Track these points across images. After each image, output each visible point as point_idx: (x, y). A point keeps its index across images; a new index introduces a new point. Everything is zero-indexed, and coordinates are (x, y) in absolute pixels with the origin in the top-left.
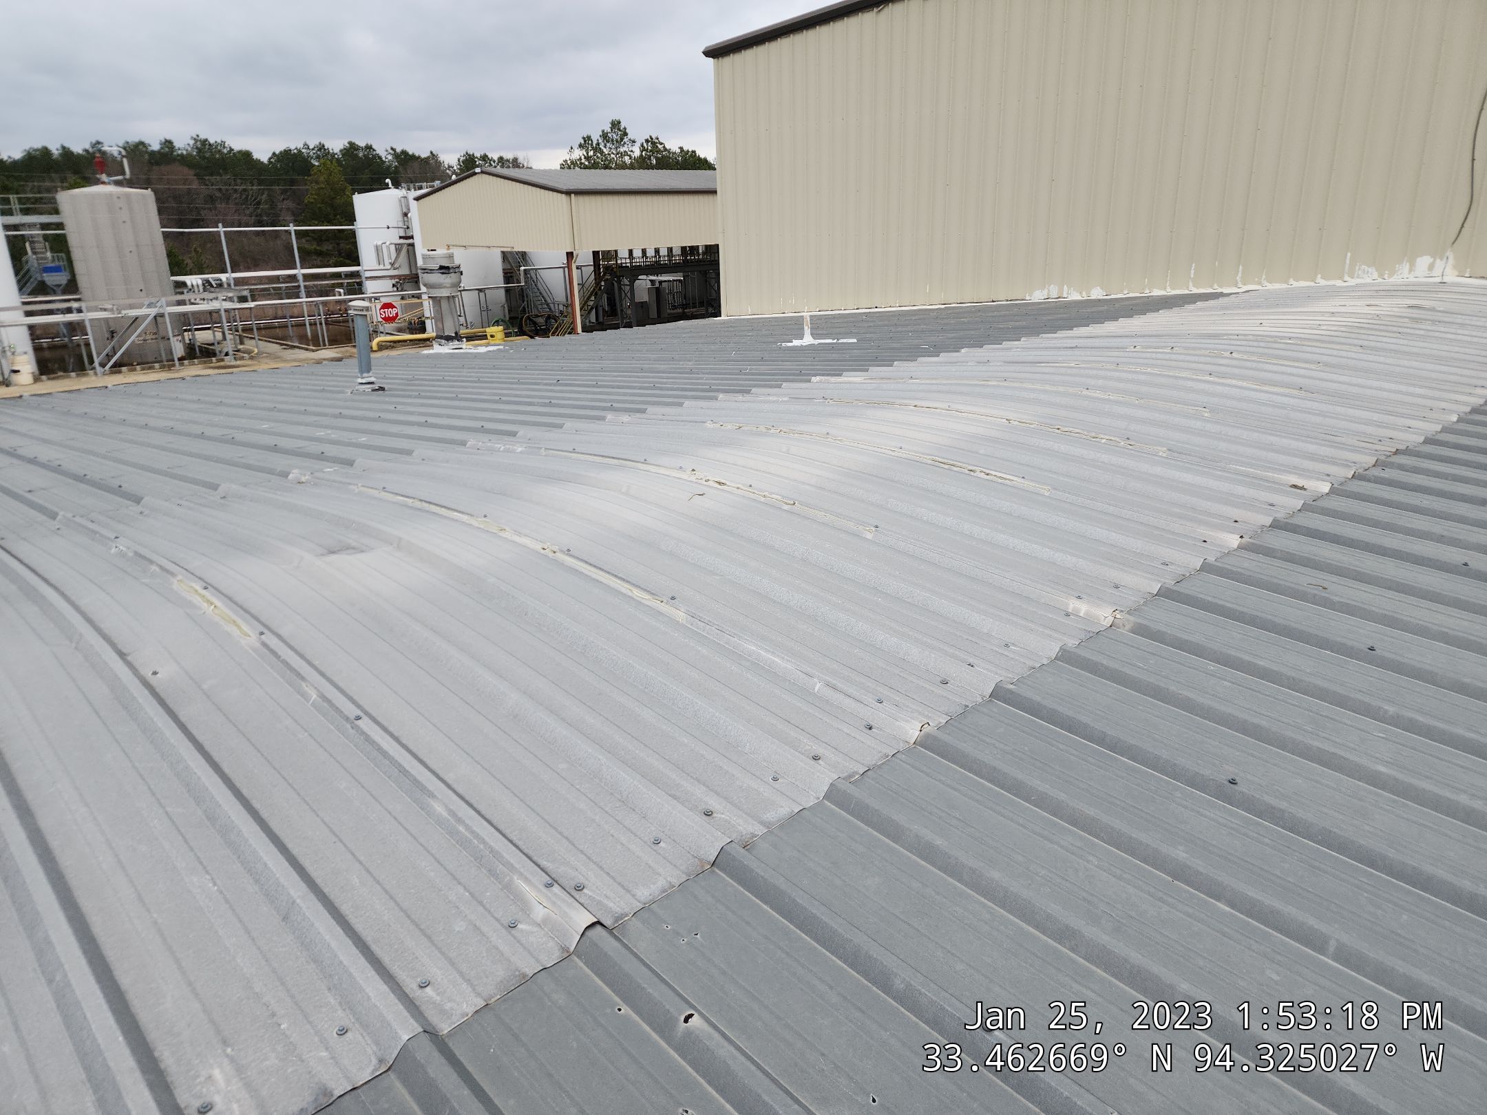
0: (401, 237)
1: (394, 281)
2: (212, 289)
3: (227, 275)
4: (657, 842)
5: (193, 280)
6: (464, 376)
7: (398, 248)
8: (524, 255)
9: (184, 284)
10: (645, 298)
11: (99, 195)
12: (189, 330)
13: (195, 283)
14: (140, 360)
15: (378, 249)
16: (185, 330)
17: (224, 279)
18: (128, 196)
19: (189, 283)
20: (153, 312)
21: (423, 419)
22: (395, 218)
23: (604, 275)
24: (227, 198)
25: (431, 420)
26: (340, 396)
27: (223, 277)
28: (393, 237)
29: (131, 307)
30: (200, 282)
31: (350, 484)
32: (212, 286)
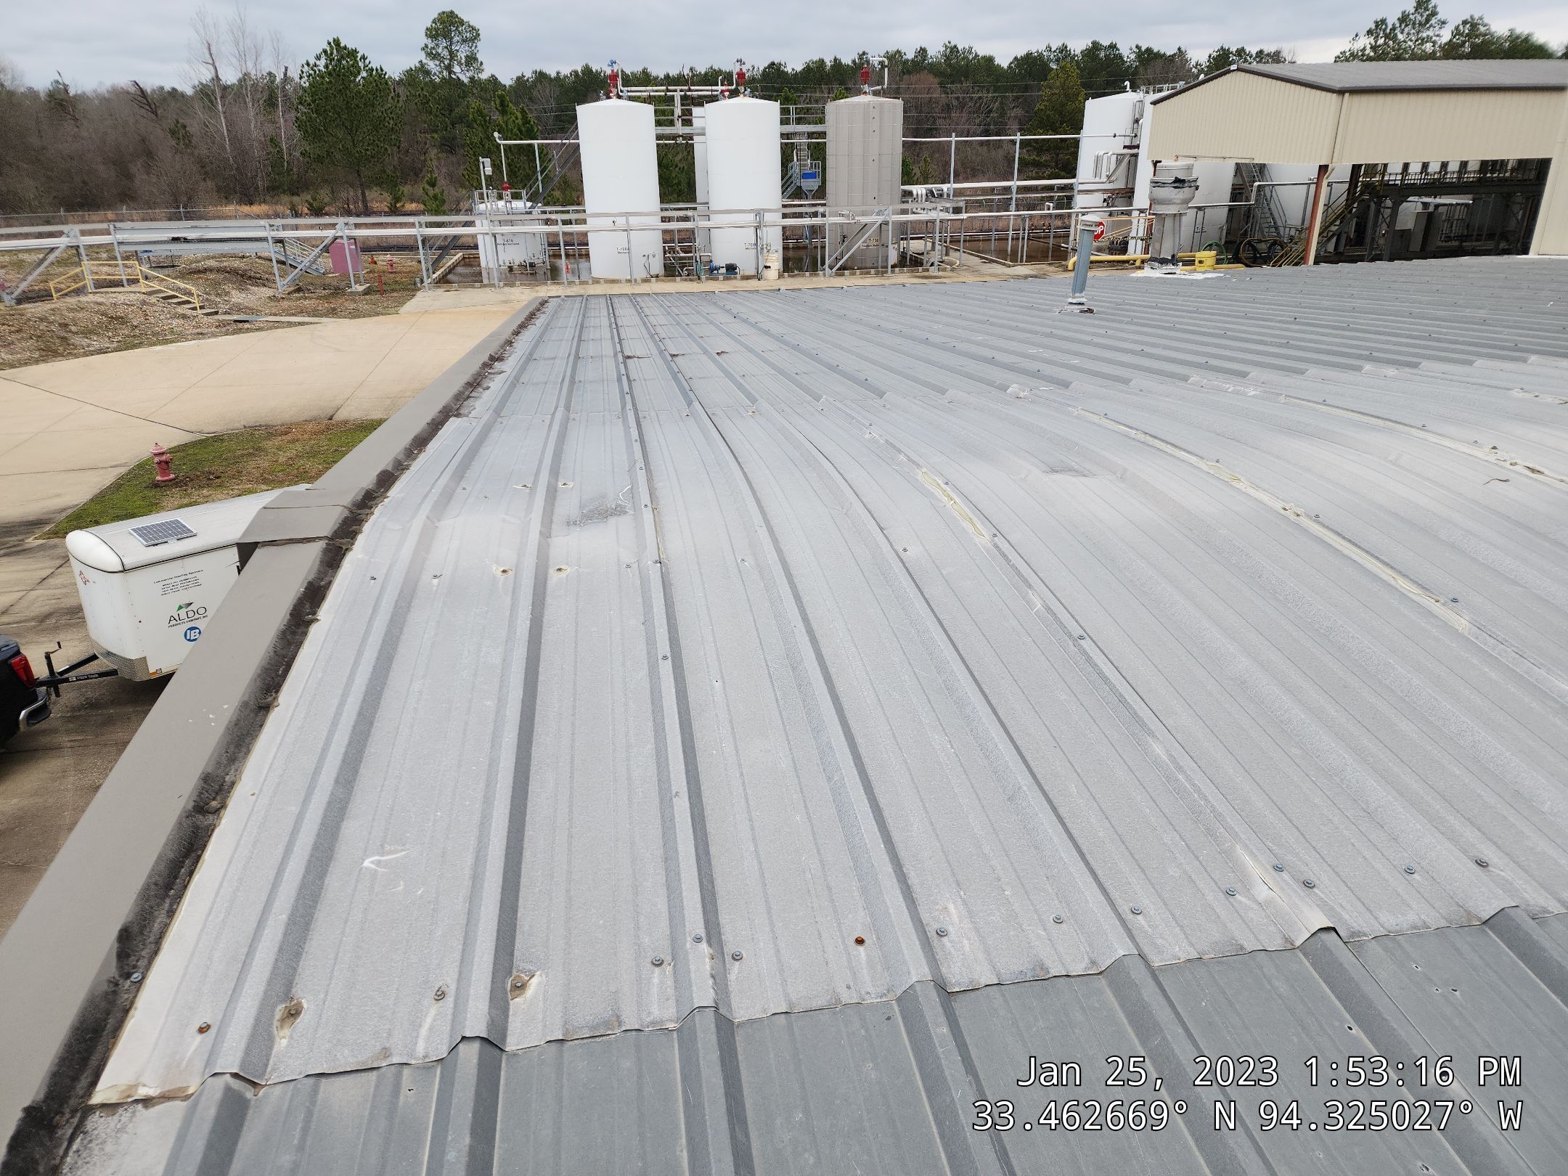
0: (1125, 147)
1: (1106, 196)
2: (933, 199)
3: (948, 185)
4: (1410, 871)
5: (920, 190)
6: (1179, 305)
7: (1120, 158)
8: (1262, 168)
9: (910, 193)
10: (1410, 225)
11: (858, 104)
12: (906, 239)
13: (919, 193)
14: (860, 265)
15: (1098, 160)
16: (902, 239)
17: (945, 190)
18: (881, 104)
19: (915, 193)
20: (880, 219)
21: (1138, 348)
22: (1124, 126)
23: (1362, 193)
24: (962, 106)
25: (1148, 349)
26: (1048, 314)
27: (945, 187)
28: (1117, 147)
29: (864, 214)
30: (924, 192)
31: (1069, 405)
32: (933, 196)
